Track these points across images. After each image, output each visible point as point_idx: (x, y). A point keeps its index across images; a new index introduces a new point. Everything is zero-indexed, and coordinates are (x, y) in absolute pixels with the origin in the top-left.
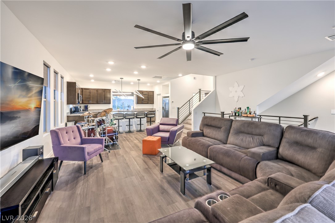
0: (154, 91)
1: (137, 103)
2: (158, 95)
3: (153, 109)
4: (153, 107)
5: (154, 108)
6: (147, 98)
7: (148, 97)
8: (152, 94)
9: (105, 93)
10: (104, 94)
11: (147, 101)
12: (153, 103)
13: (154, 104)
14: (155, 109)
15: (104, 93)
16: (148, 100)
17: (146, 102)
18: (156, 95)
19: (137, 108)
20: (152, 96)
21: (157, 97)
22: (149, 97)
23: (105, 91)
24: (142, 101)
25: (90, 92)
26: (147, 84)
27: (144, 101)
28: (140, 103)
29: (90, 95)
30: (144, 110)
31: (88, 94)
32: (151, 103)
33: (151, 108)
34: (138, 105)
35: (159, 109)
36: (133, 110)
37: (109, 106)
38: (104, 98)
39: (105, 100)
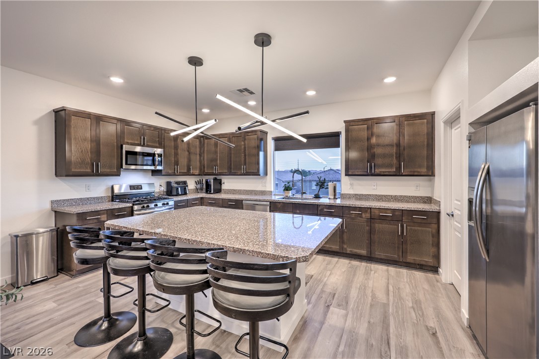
0: (432, 114)
2: (451, 123)
3: (431, 200)
4: (433, 189)
5: (434, 197)
6: (393, 151)
7: (398, 145)
8: (424, 129)
9: (246, 142)
10: (243, 147)
11: (395, 161)
12: (430, 173)
13: (433, 175)
14: (439, 203)
15: (243, 143)
16: (399, 156)
17: (391, 166)
18: (442, 126)
20: (425, 140)
21: (447, 138)
22: (404, 144)
23: (247, 137)
24: (368, 162)
25: (216, 145)
26: (383, 79)
27: (379, 161)
28: (359, 173)
29: (216, 152)
30: (383, 201)
31: (213, 149)
32: (414, 172)
33: (421, 197)
34: (358, 180)
35: (455, 209)
36: (335, 198)
37: (265, 183)
38: (243, 159)
39: (245, 164)
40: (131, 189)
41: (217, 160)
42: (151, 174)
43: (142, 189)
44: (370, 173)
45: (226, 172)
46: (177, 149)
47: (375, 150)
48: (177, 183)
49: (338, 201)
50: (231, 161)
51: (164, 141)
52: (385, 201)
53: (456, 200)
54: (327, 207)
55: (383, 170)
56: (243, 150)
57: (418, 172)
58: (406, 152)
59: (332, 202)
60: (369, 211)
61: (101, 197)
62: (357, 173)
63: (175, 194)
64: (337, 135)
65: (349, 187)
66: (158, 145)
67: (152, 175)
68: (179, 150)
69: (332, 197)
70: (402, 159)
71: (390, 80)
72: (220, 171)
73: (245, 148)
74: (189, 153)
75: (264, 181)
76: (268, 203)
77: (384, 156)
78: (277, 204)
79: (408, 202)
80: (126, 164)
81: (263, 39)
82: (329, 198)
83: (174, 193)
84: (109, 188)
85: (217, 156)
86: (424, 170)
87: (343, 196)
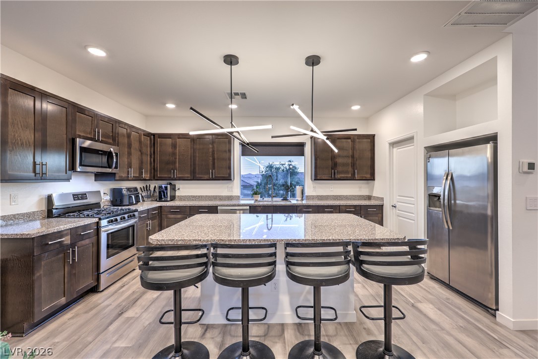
0: (374, 136)
1: (313, 178)
2: (393, 144)
3: (369, 198)
4: (372, 190)
5: (374, 195)
6: (350, 161)
7: (353, 157)
8: (369, 146)
9: (215, 145)
10: (211, 150)
11: (350, 169)
12: (372, 178)
13: (374, 179)
14: (382, 199)
15: (211, 146)
16: (353, 165)
17: (347, 172)
18: (387, 145)
19: (314, 194)
20: (369, 154)
21: (391, 154)
22: (356, 155)
23: (216, 140)
24: (332, 169)
25: (174, 146)
26: (351, 106)
27: (340, 168)
28: (325, 178)
29: (174, 154)
30: (338, 200)
31: (170, 150)
32: (363, 177)
33: (363, 196)
34: (319, 184)
35: (398, 202)
36: (302, 200)
37: (232, 187)
38: (211, 163)
39: (214, 168)
40: (74, 200)
41: (175, 163)
42: (93, 178)
43: (87, 199)
44: (333, 178)
45: (188, 177)
46: (130, 148)
47: (337, 160)
48: (129, 189)
49: (304, 202)
50: (194, 164)
51: (118, 137)
52: (340, 200)
53: (399, 196)
54: (305, 207)
55: (343, 176)
56: (211, 154)
57: (366, 177)
58: (357, 163)
59: (300, 202)
60: (338, 208)
61: (34, 212)
62: (323, 178)
63: (128, 204)
64: (302, 145)
65: (312, 189)
66: (111, 141)
67: (95, 181)
68: (132, 149)
69: (300, 199)
70: (355, 168)
71: (356, 108)
72: (180, 176)
73: (213, 151)
74: (141, 153)
75: (230, 186)
76: (248, 207)
77: (344, 165)
78: (257, 207)
79: (354, 200)
80: (81, 165)
81: (313, 60)
82: (297, 200)
83: (126, 201)
84: (42, 198)
85: (176, 158)
86: (368, 176)
87: (308, 198)
